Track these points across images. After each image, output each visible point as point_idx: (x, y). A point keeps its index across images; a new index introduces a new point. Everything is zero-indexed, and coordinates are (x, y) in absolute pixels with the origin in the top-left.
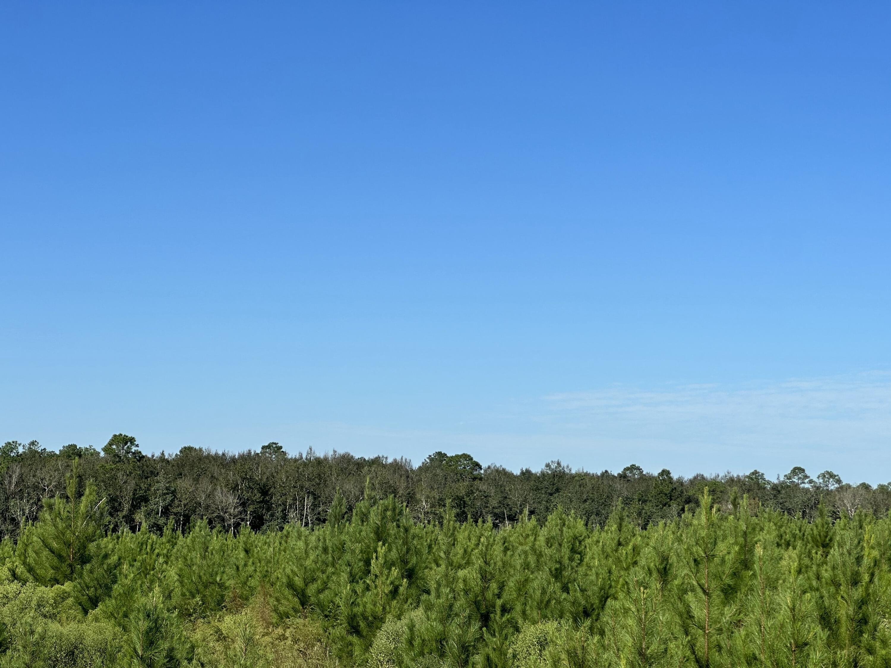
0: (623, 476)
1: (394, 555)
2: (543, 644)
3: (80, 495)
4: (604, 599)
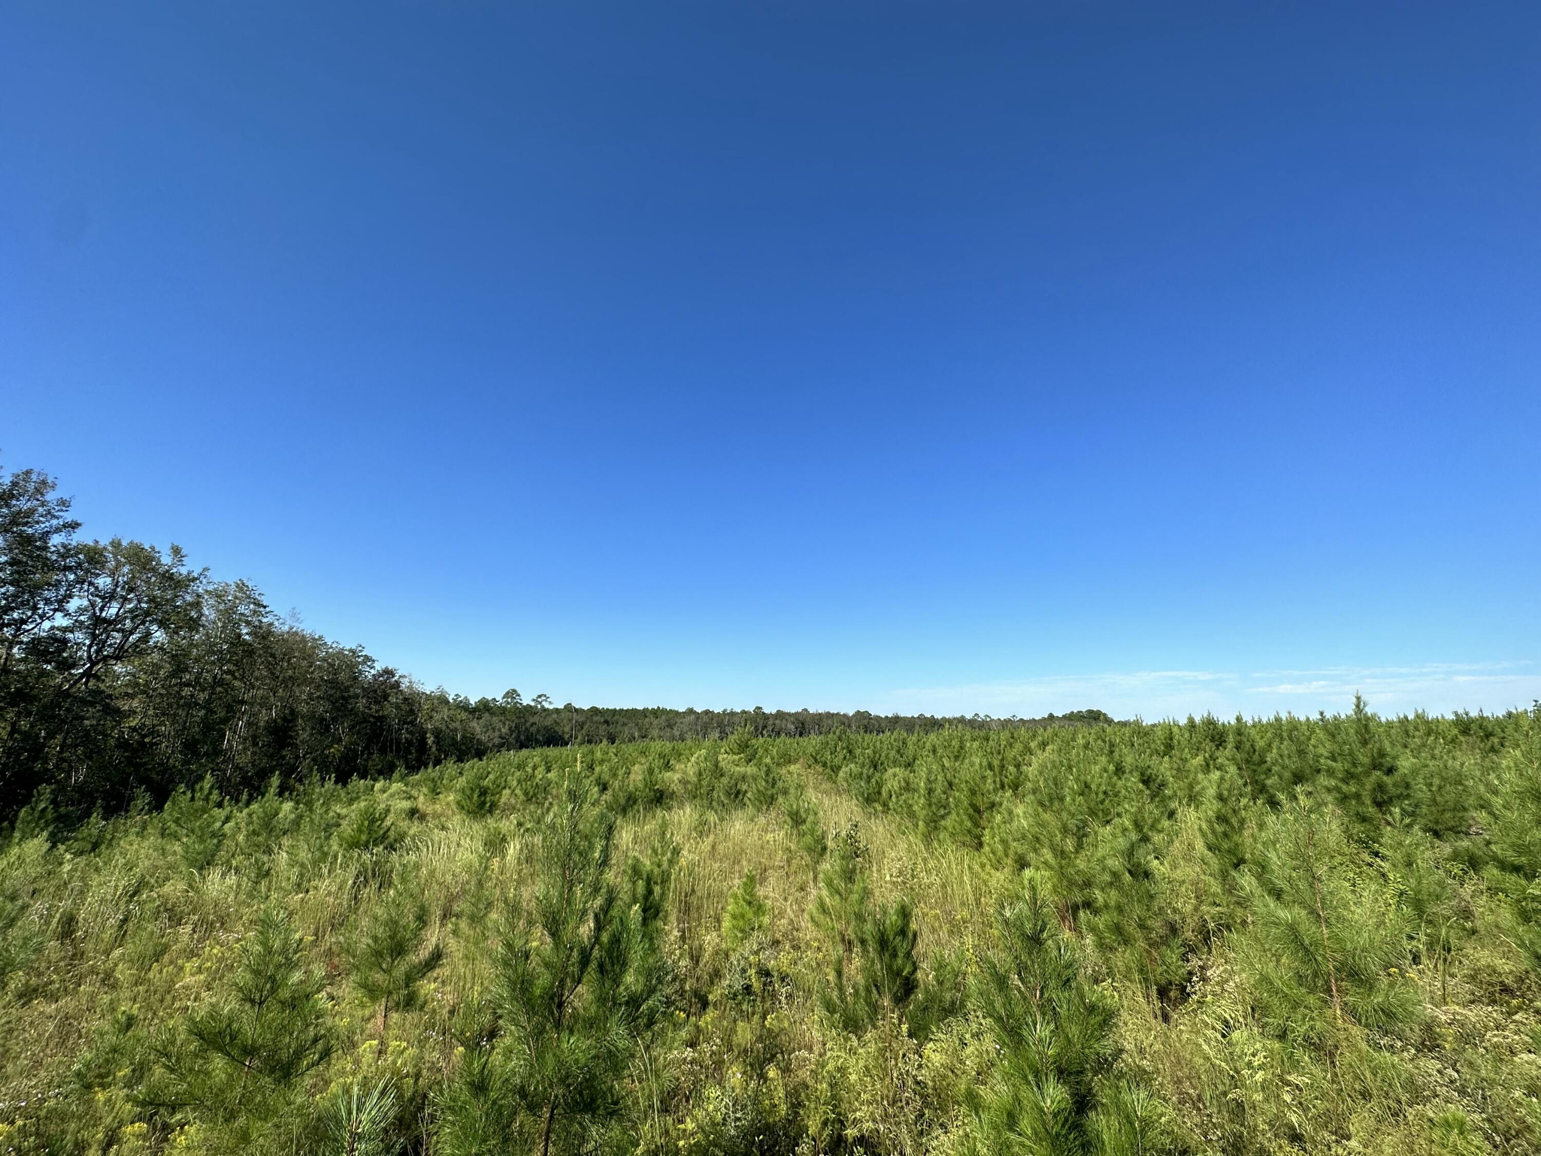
0: (918, 718)
1: (844, 745)
2: (895, 775)
3: (746, 725)
4: (914, 761)
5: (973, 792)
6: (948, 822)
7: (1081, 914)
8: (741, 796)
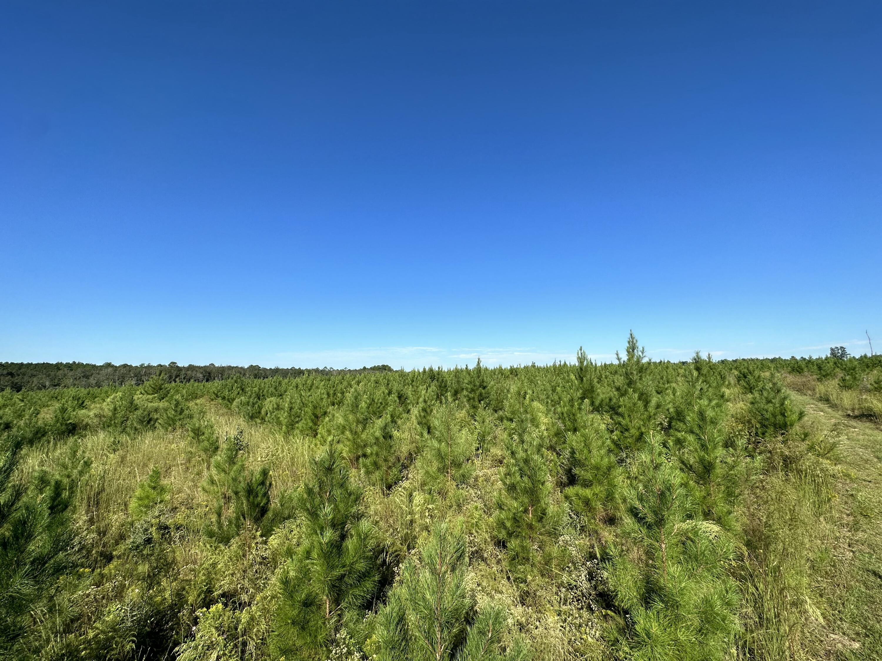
2: (271, 402)
3: (160, 375)
4: (284, 393)
5: (315, 407)
6: (300, 425)
7: (361, 459)
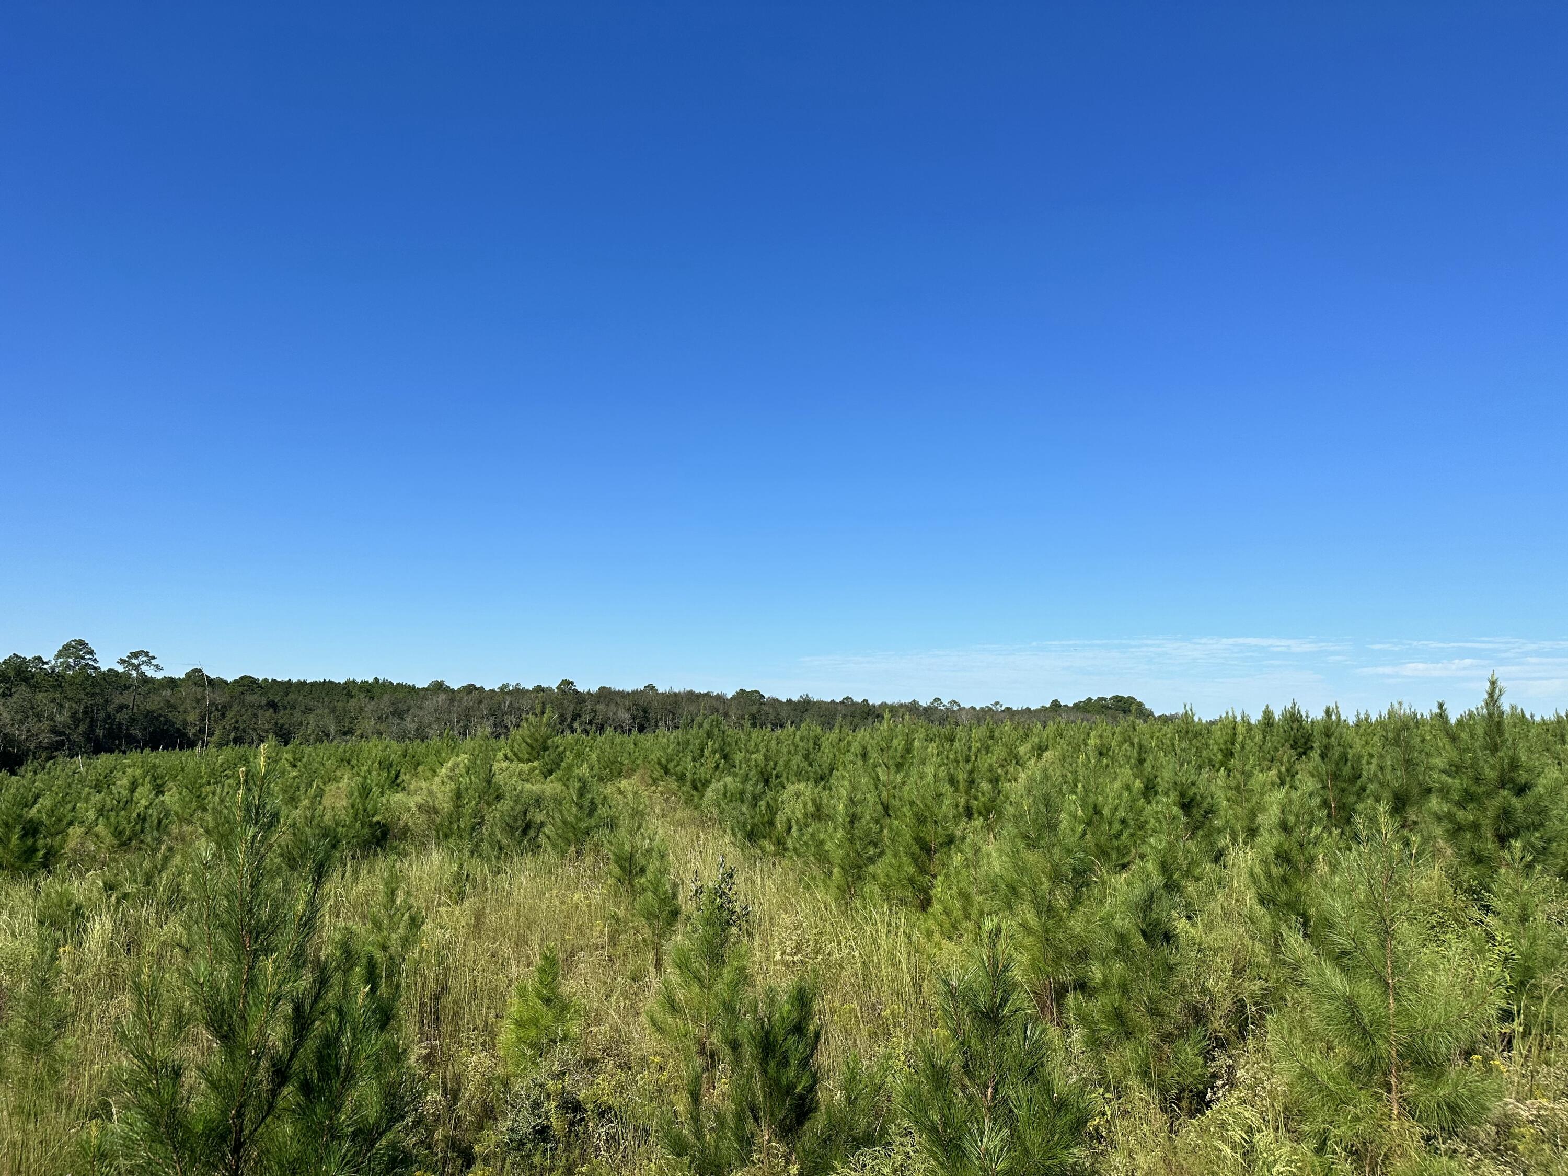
0: (842, 703)
1: (717, 746)
2: (798, 795)
3: (543, 713)
4: (832, 770)
5: (921, 820)
6: (878, 869)
7: (1070, 996)
8: (532, 833)
